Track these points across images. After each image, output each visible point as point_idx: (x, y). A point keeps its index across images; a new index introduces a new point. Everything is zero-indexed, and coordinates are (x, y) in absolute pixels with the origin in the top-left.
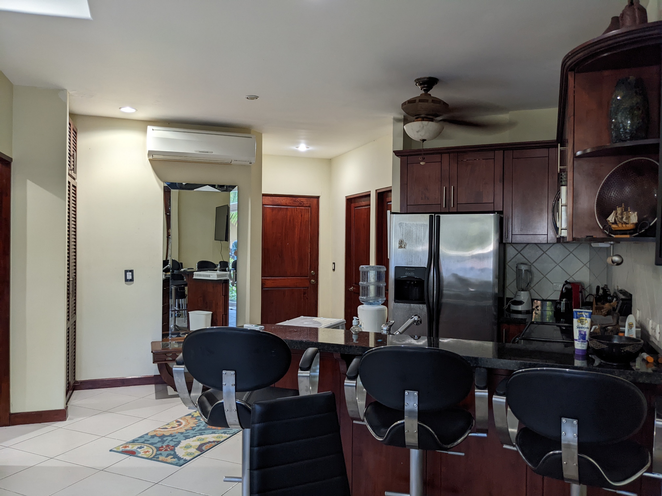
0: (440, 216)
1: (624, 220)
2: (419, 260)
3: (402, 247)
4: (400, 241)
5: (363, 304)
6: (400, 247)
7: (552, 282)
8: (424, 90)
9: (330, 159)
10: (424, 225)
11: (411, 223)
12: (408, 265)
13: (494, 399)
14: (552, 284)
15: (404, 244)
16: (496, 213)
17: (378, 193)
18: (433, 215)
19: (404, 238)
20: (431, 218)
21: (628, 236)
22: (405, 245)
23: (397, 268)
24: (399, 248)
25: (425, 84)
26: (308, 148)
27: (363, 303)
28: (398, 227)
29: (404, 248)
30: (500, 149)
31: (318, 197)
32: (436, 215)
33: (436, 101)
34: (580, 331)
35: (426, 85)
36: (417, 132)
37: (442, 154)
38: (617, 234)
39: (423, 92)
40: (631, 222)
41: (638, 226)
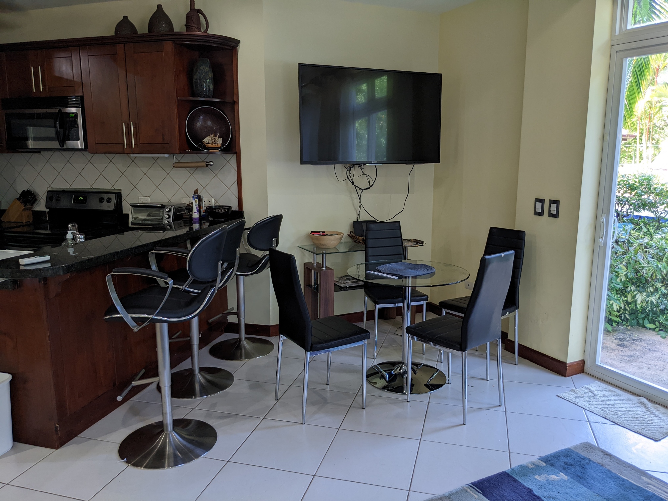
1: (216, 142)
21: (217, 151)
34: (196, 207)
38: (210, 150)
40: (219, 143)
41: (222, 145)
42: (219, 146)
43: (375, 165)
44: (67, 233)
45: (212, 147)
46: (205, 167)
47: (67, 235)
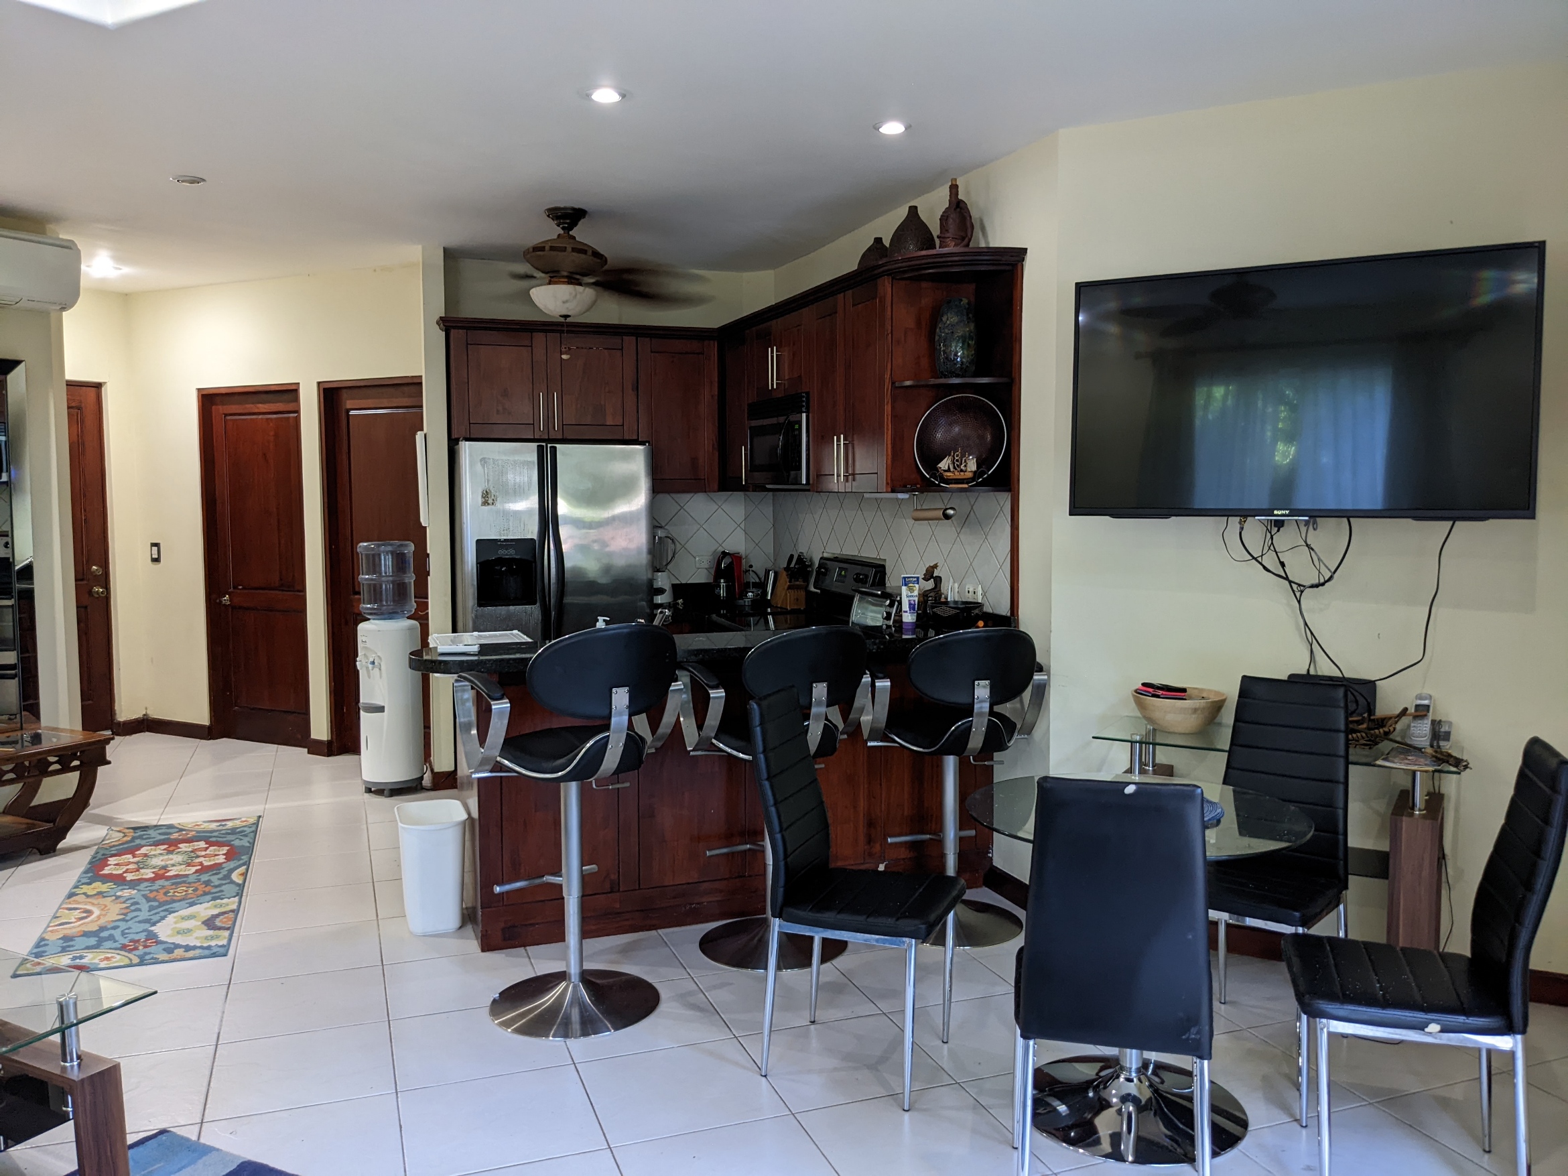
0: (555, 447)
1: (962, 467)
2: (522, 526)
3: (488, 504)
4: (485, 492)
5: (369, 619)
6: (485, 503)
7: (695, 555)
8: (563, 228)
9: (126, 295)
10: (528, 463)
11: (505, 458)
12: (500, 536)
13: (877, 684)
14: (693, 559)
15: (493, 497)
16: (647, 444)
17: (324, 389)
18: (543, 446)
19: (491, 488)
20: (541, 451)
21: (966, 486)
22: (493, 500)
23: (480, 543)
24: (482, 505)
25: (567, 219)
26: (120, 269)
27: (369, 617)
28: (479, 467)
29: (493, 504)
30: (632, 334)
31: (98, 386)
32: (549, 445)
33: (582, 249)
34: (909, 601)
35: (568, 221)
36: (564, 302)
37: (532, 332)
38: (952, 484)
39: (562, 232)
40: (969, 470)
41: (976, 474)
42: (970, 475)
43: (1296, 521)
44: (598, 620)
45: (955, 477)
46: (941, 519)
47: (597, 623)
